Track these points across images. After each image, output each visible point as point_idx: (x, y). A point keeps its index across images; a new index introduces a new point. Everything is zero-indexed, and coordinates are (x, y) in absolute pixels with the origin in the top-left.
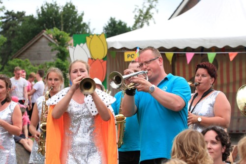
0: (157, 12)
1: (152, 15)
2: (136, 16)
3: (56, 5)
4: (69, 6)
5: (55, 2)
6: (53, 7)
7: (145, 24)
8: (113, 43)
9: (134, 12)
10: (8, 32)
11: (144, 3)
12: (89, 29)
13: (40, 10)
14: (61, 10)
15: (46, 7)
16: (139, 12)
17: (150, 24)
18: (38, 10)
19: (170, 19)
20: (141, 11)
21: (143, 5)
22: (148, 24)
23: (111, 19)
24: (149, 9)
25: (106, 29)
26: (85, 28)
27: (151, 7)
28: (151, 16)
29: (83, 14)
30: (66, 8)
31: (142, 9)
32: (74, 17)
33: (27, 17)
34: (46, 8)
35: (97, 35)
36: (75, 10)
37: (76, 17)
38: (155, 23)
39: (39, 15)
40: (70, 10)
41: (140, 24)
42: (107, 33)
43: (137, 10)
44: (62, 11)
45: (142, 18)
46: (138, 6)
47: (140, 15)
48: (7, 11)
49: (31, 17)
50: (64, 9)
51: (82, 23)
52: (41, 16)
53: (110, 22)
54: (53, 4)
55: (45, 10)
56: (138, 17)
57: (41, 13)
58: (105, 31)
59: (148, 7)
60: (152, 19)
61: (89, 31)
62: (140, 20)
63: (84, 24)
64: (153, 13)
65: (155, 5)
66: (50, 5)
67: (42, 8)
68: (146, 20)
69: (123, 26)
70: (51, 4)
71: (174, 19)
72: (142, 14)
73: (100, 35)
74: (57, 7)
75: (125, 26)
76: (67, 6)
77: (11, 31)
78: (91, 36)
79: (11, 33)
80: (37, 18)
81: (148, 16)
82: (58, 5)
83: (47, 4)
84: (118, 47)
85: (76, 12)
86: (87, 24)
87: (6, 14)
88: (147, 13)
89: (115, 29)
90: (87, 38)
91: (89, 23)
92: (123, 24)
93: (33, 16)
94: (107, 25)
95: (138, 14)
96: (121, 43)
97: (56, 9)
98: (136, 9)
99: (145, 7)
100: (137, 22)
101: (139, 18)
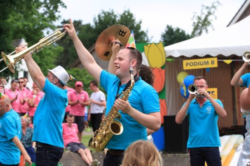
0: (216, 18)
1: (211, 22)
2: (194, 23)
3: (113, 13)
4: (127, 14)
5: (112, 11)
6: (111, 16)
7: (204, 31)
8: (171, 51)
9: (192, 19)
10: (64, 41)
11: (202, 10)
12: (147, 37)
13: (97, 19)
14: (118, 19)
15: (103, 15)
16: (198, 19)
17: (208, 31)
18: (95, 18)
19: (228, 26)
20: (199, 18)
21: (201, 12)
22: (207, 31)
23: (168, 27)
24: (207, 17)
25: (164, 36)
26: (143, 36)
27: (209, 13)
28: (209, 23)
29: (141, 22)
30: (124, 16)
31: (200, 16)
32: (131, 25)
33: (84, 26)
34: (103, 17)
35: (155, 44)
36: (133, 18)
37: (134, 25)
38: (214, 30)
39: (96, 23)
40: (127, 19)
41: (199, 31)
42: (165, 41)
43: (196, 17)
44: (120, 19)
45: (200, 25)
46: (196, 13)
47: (199, 22)
48: (64, 20)
49: (88, 26)
50: (122, 17)
51: (140, 31)
52: (98, 25)
53: (167, 29)
54: (110, 12)
55: (102, 19)
56: (196, 24)
57: (98, 21)
58: (163, 38)
59: (207, 13)
60: (210, 25)
61: (147, 39)
62: (199, 27)
63: (143, 33)
64: (211, 20)
65: (214, 12)
66: (107, 14)
67: (99, 16)
68: (205, 26)
69: (181, 33)
70: (108, 12)
72: (201, 21)
73: (158, 44)
74: (115, 16)
75: (183, 33)
76: (124, 14)
77: (67, 40)
78: (149, 45)
79: (68, 42)
80: (94, 27)
81: (206, 23)
82: (115, 14)
83: (105, 13)
84: (177, 55)
85: (134, 20)
86: (145, 32)
87: (62, 23)
88: (206, 19)
89: (173, 36)
90: (145, 47)
91: (147, 31)
92: (180, 31)
93: (90, 24)
94: (165, 32)
95: (196, 21)
96: (179, 51)
97: (113, 17)
98: (194, 16)
99: (203, 13)
100: (195, 29)
101: (198, 25)
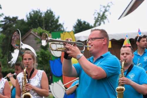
0: (110, 14)
1: (107, 16)
2: (95, 18)
3: (40, 11)
4: (49, 12)
5: (39, 10)
6: (38, 13)
7: (102, 23)
8: (79, 37)
9: (94, 15)
10: (6, 31)
11: (101, 8)
12: (63, 28)
13: (29, 15)
14: (43, 15)
15: (33, 13)
16: (98, 15)
17: (105, 23)
18: (27, 15)
19: (119, 19)
20: (99, 14)
21: (100, 10)
22: (104, 23)
23: (78, 20)
24: (104, 13)
25: (75, 27)
26: (60, 27)
27: (106, 11)
28: (106, 18)
29: (59, 18)
30: (47, 13)
31: (99, 13)
32: (52, 19)
33: (20, 20)
34: (32, 14)
35: (68, 32)
36: (53, 15)
37: (54, 19)
38: (109, 22)
39: (28, 19)
40: (49, 15)
41: (99, 23)
42: (76, 30)
43: (96, 13)
44: (44, 15)
45: (100, 19)
46: (97, 11)
47: (99, 17)
48: (6, 17)
49: (22, 21)
50: (46, 14)
51: (58, 24)
52: (29, 20)
53: (77, 22)
54: (38, 10)
55: (32, 15)
57: (29, 17)
58: (74, 28)
59: (104, 11)
60: (106, 19)
61: (64, 29)
62: (98, 20)
63: (60, 25)
64: (107, 15)
65: (109, 10)
66: (35, 12)
67: (30, 14)
68: (103, 20)
69: (87, 25)
70: (36, 11)
71: (123, 19)
72: (100, 16)
73: (70, 32)
74: (41, 13)
75: (88, 24)
76: (47, 12)
77: (8, 30)
78: (64, 33)
79: (9, 32)
80: (27, 21)
81: (104, 17)
82: (41, 12)
83: (34, 11)
84: (83, 40)
85: (54, 16)
86: (62, 24)
87: (4, 19)
88: (103, 15)
89: (81, 27)
90: (61, 34)
91: (63, 24)
92: (86, 24)
93: (23, 19)
94: (76, 24)
95: (97, 16)
96: (85, 37)
97: (40, 14)
98: (95, 13)
99: (101, 11)
100: (96, 22)
101: (98, 19)
